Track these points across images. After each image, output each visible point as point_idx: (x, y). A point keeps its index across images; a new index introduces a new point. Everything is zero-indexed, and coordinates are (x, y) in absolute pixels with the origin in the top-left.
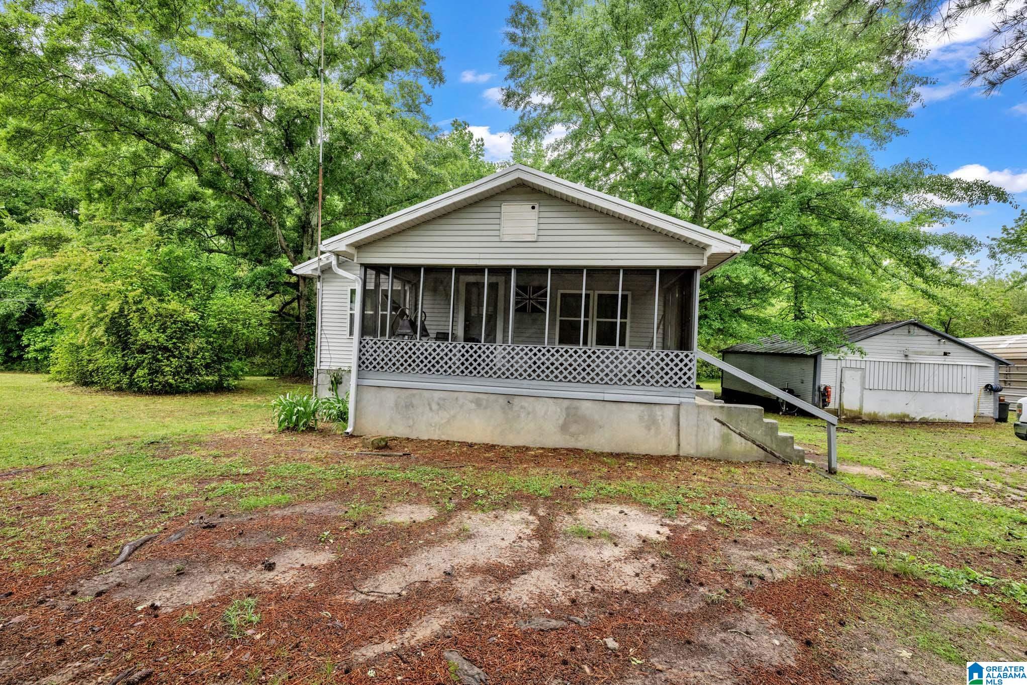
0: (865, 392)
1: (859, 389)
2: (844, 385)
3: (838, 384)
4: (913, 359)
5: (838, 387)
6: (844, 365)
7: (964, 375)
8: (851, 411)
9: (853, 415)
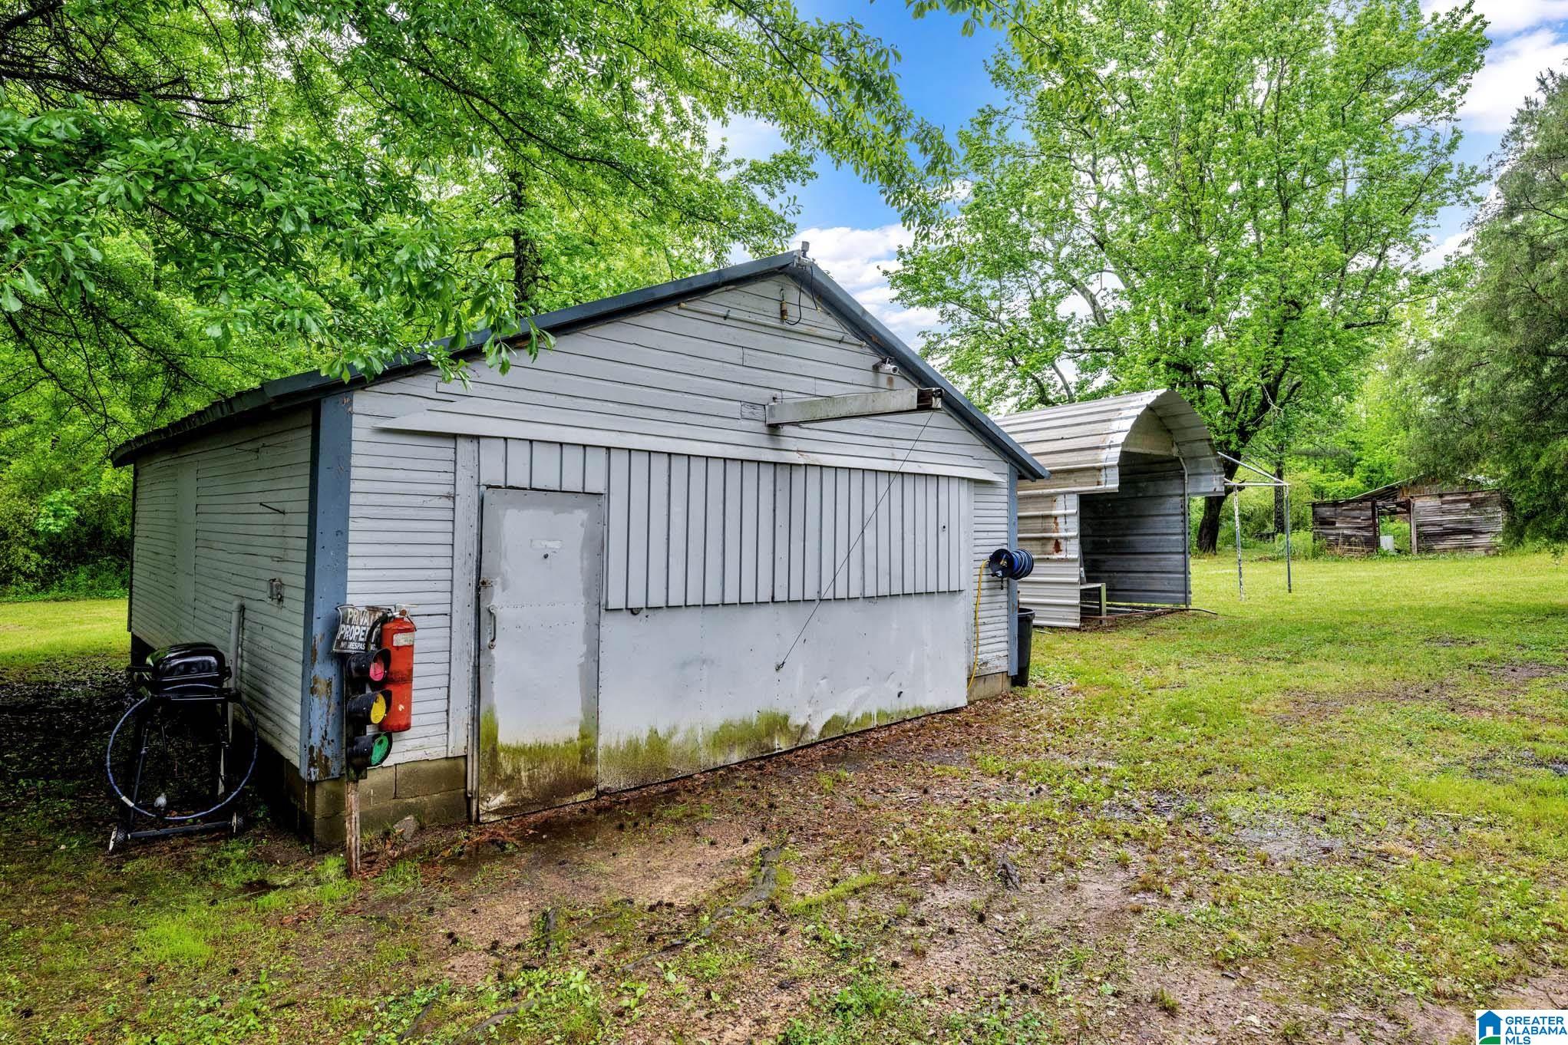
0: (615, 629)
1: (575, 610)
2: (498, 600)
3: (464, 594)
4: (797, 446)
5: (464, 616)
6: (492, 473)
7: (943, 522)
8: (537, 754)
9: (547, 774)
